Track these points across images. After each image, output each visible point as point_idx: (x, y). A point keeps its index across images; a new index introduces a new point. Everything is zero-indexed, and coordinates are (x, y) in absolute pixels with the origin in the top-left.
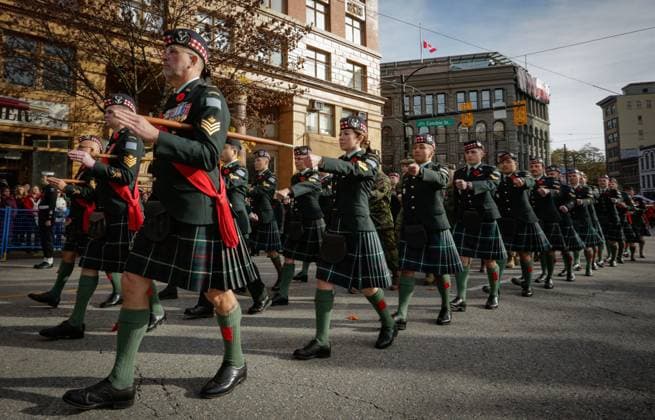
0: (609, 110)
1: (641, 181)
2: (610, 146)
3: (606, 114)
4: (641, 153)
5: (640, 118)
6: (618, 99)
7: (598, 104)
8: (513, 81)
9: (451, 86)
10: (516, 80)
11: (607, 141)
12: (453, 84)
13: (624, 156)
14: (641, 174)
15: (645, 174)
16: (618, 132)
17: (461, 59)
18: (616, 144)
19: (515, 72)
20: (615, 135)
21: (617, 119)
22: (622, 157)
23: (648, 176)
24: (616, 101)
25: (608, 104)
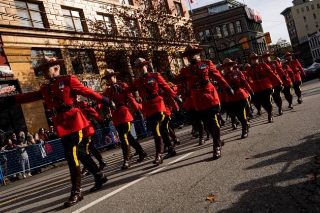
0: (288, 16)
1: (312, 54)
2: (292, 38)
3: (287, 19)
4: (309, 39)
5: (305, 18)
6: (292, 9)
7: (281, 14)
8: (244, 15)
9: (212, 24)
10: (245, 14)
11: (290, 35)
12: (212, 22)
13: (301, 42)
14: (312, 50)
15: (314, 50)
16: (295, 28)
17: (212, 6)
18: (295, 36)
19: (244, 10)
20: (294, 31)
21: (293, 21)
22: (300, 43)
23: (315, 51)
24: (290, 10)
25: (286, 13)
